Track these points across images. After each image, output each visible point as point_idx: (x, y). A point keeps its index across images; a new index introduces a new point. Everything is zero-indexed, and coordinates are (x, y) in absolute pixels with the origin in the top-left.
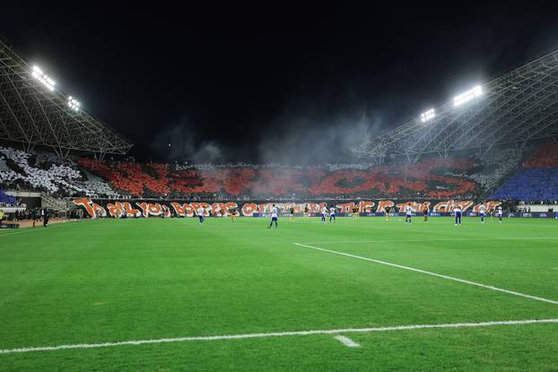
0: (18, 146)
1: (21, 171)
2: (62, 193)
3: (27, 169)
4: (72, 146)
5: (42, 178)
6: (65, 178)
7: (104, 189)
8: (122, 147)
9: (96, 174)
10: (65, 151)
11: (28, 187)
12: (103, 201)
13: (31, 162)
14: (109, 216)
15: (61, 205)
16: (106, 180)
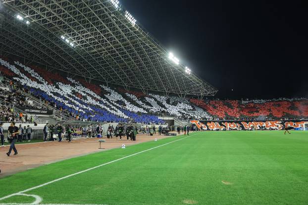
0: (161, 94)
1: (164, 106)
2: (184, 118)
3: (167, 106)
4: (187, 93)
5: (173, 110)
6: (185, 110)
7: (205, 115)
8: (212, 92)
9: (200, 107)
10: (183, 95)
11: (168, 114)
12: (205, 122)
13: (168, 102)
14: (208, 129)
15: (184, 124)
16: (205, 110)
